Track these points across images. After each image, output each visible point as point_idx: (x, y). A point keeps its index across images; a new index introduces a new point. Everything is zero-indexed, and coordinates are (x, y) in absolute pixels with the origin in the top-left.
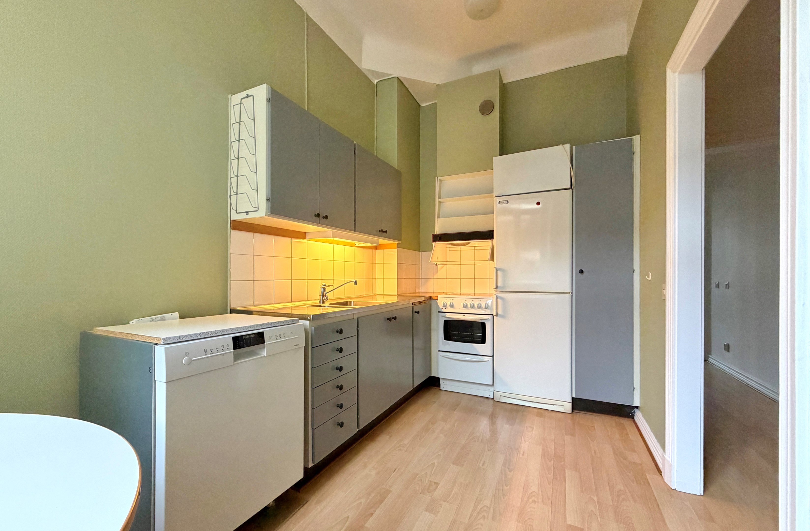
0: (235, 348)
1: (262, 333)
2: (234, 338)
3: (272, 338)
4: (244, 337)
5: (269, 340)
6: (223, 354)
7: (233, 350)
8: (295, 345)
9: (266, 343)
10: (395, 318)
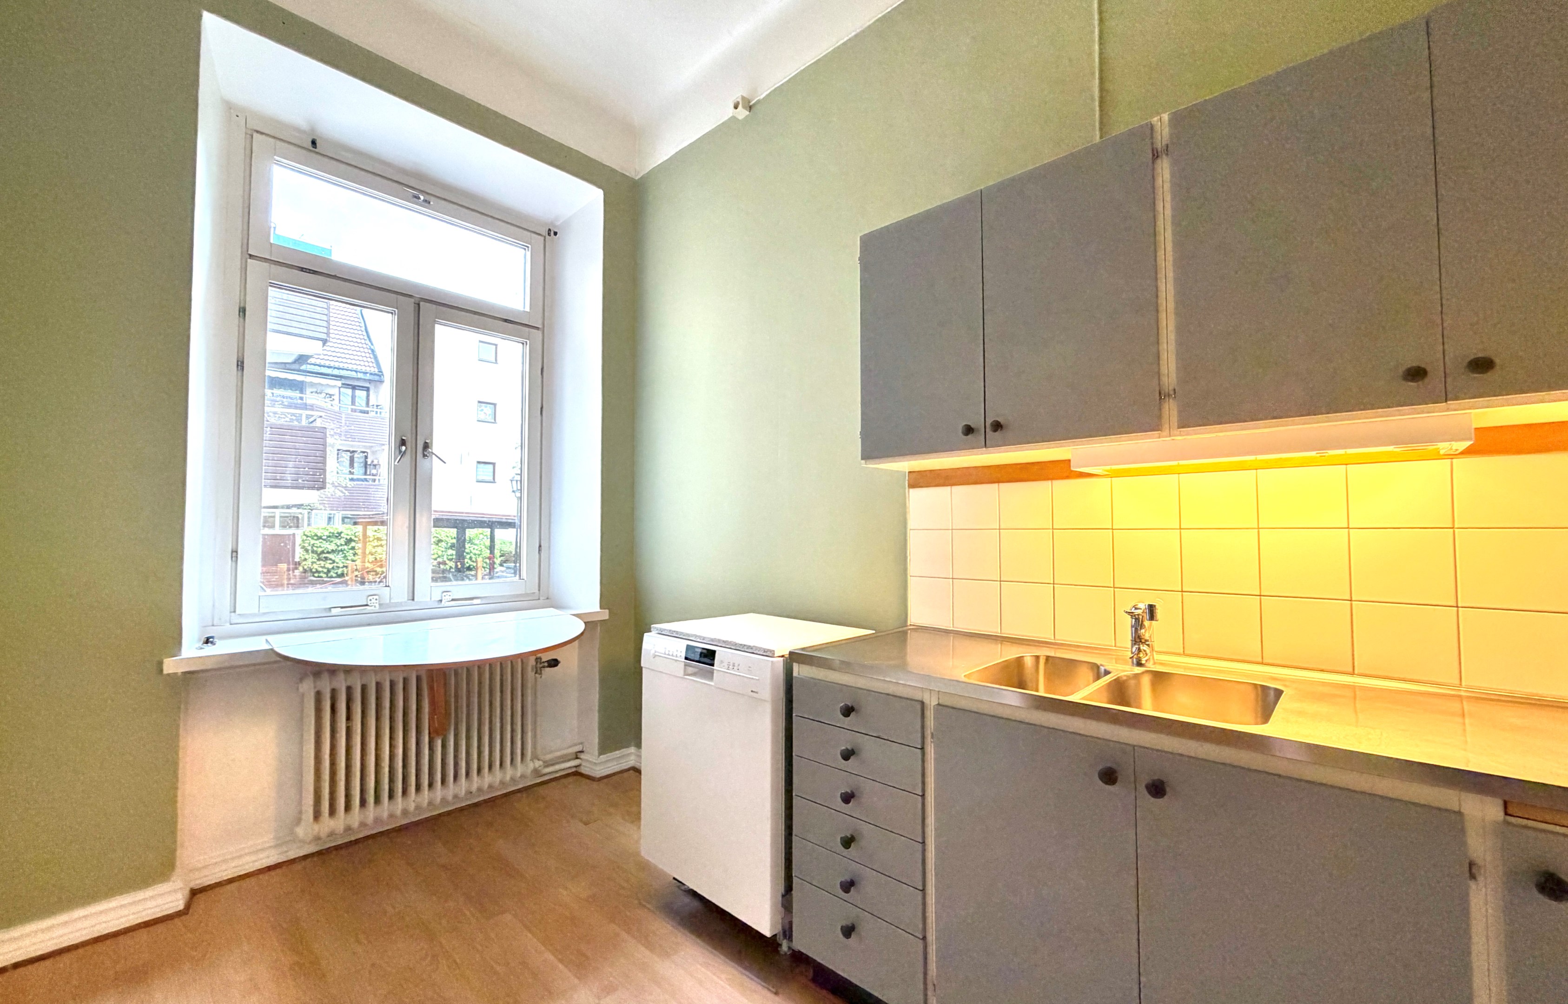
0: (686, 659)
1: (715, 653)
2: (688, 646)
3: (723, 664)
4: (697, 650)
5: (719, 666)
6: (675, 662)
7: (683, 661)
8: (752, 691)
9: (715, 668)
10: (1157, 789)
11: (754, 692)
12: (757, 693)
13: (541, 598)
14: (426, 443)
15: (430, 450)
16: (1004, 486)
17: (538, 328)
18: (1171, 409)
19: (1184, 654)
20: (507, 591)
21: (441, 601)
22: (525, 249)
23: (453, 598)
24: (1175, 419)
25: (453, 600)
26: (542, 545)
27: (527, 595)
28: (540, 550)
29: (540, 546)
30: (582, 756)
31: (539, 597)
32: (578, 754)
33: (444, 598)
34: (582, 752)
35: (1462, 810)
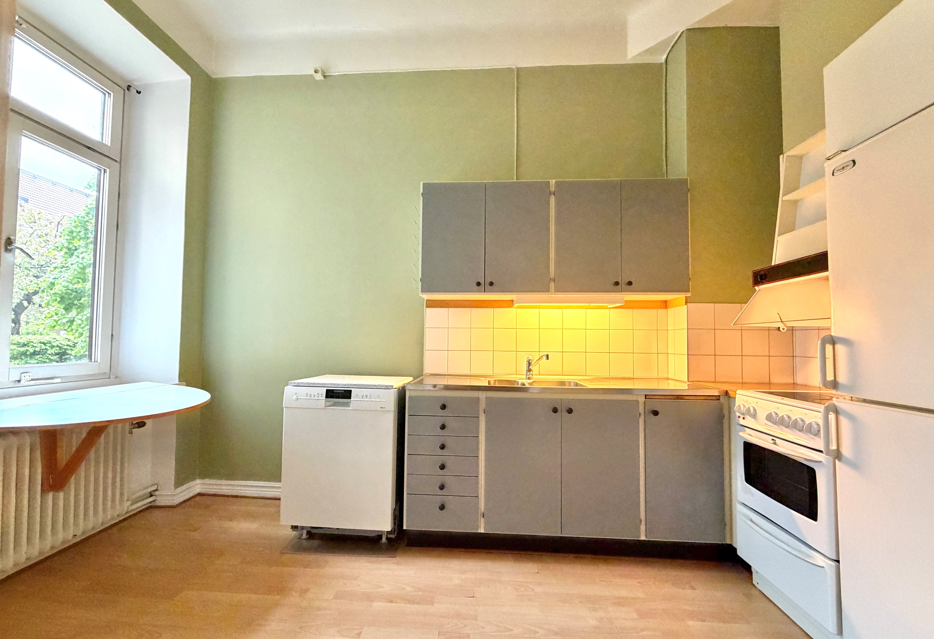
0: (327, 397)
1: (351, 391)
2: (327, 390)
3: (358, 396)
4: (335, 391)
5: (355, 398)
6: (318, 400)
7: (325, 398)
8: (381, 408)
9: (352, 399)
10: (570, 411)
11: (382, 408)
12: (385, 408)
13: (111, 377)
14: (9, 238)
15: (14, 245)
16: (474, 310)
17: (116, 161)
18: (552, 285)
19: (539, 375)
20: (83, 371)
21: (19, 381)
22: (105, 94)
23: (33, 378)
24: (553, 290)
25: (32, 380)
26: (114, 335)
27: (99, 374)
28: (112, 339)
29: (112, 335)
30: (157, 493)
31: (110, 376)
32: (152, 492)
33: (23, 378)
34: (156, 490)
35: (638, 400)
